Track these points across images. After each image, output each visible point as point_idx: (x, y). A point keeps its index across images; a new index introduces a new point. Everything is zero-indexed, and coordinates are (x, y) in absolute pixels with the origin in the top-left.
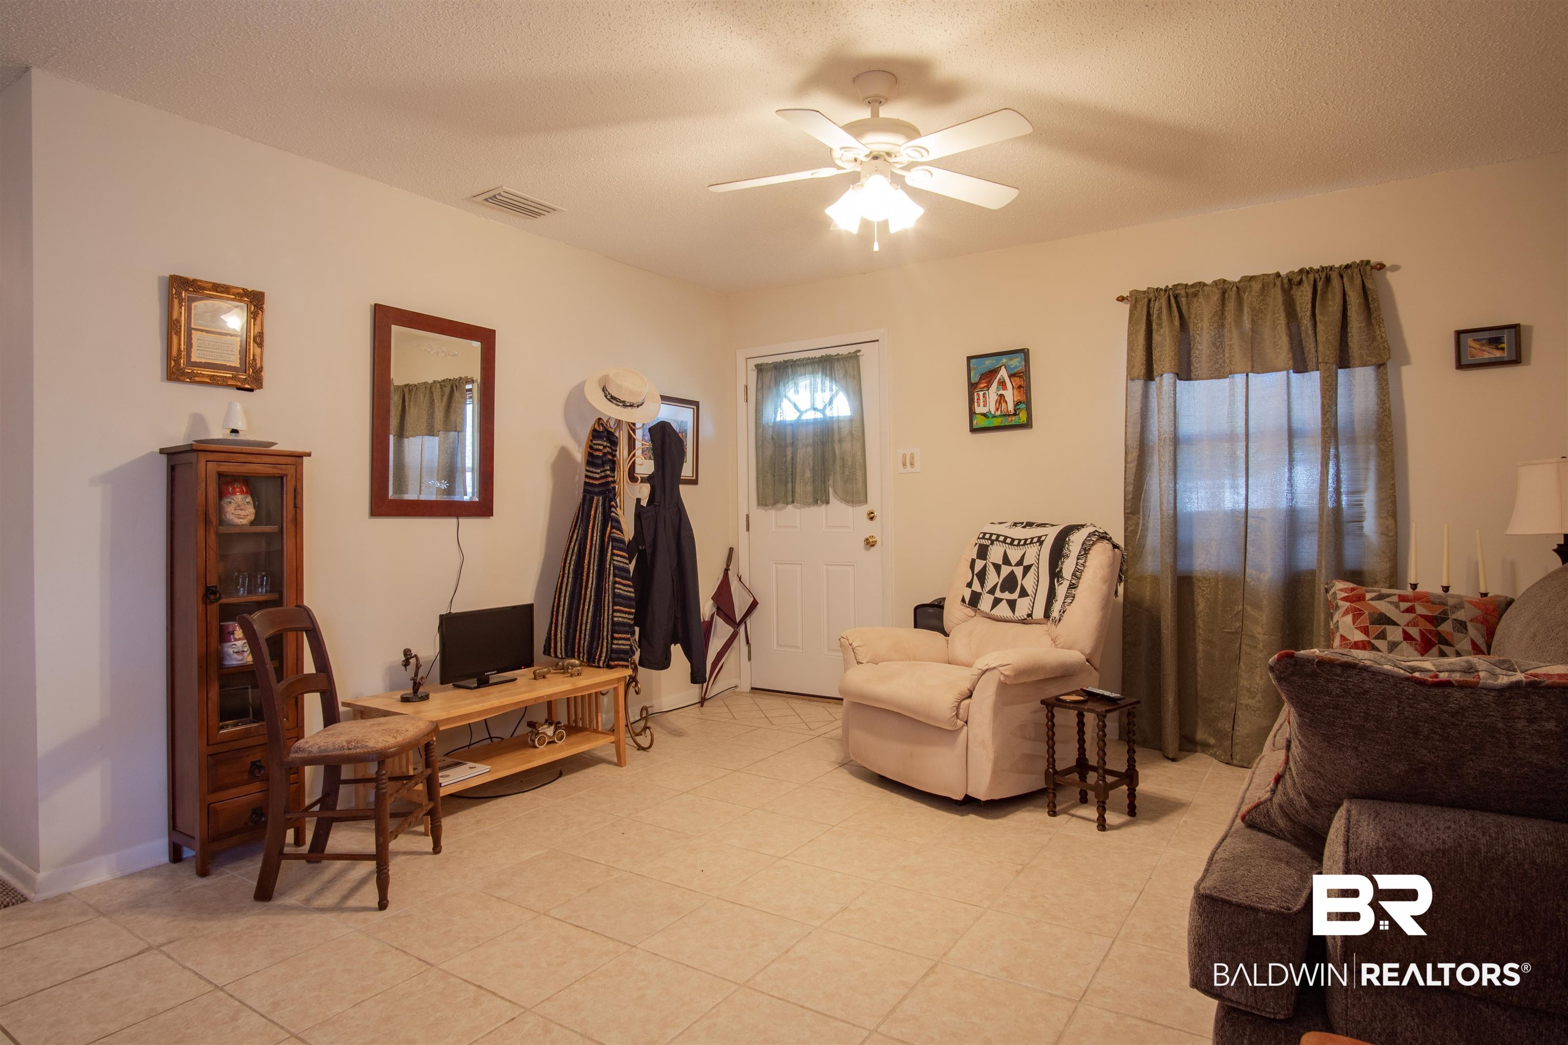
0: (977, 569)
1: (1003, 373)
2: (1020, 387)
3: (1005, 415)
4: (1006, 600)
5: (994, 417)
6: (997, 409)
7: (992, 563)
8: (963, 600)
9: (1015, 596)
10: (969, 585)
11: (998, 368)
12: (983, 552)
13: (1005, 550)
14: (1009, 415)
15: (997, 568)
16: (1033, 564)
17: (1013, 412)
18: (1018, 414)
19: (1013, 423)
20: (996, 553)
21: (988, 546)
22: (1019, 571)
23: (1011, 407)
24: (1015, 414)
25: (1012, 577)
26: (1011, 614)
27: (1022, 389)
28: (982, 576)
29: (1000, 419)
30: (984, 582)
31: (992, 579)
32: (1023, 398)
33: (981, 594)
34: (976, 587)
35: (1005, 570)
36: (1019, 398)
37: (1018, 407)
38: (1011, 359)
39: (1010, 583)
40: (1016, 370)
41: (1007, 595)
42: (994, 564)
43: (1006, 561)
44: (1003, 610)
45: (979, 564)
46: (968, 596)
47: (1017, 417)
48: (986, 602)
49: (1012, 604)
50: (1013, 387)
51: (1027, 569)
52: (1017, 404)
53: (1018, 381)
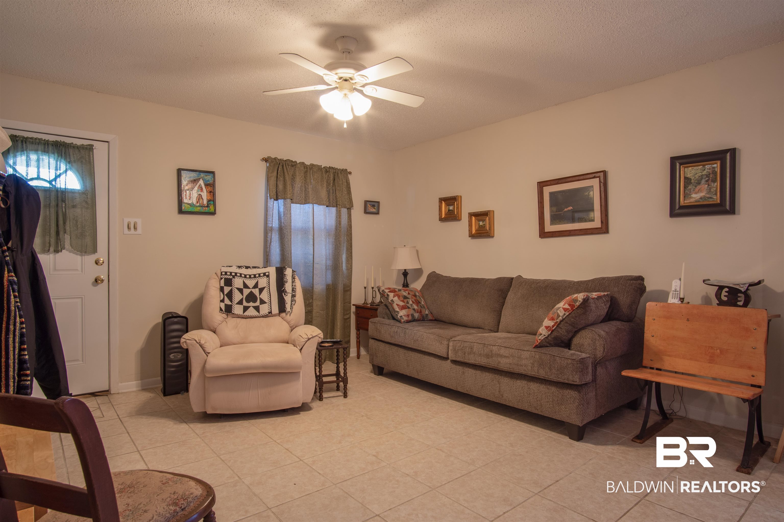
0: (226, 292)
1: (201, 182)
2: (211, 192)
3: (202, 206)
4: (253, 306)
5: (195, 206)
6: (197, 202)
7: (236, 288)
8: (221, 309)
9: (258, 303)
10: (222, 301)
11: (198, 179)
12: (228, 282)
13: (243, 281)
14: (204, 207)
15: (241, 291)
16: (265, 287)
17: (206, 205)
18: (210, 207)
19: (206, 211)
20: (238, 283)
21: (232, 279)
22: (256, 291)
23: (205, 202)
24: (208, 206)
25: (251, 294)
26: (258, 314)
27: (212, 193)
28: (230, 295)
29: (199, 208)
30: (232, 299)
31: (237, 296)
32: (212, 199)
33: (231, 305)
34: (227, 301)
35: (246, 292)
36: (210, 198)
37: (209, 203)
38: (206, 176)
39: (251, 298)
40: (209, 182)
41: (251, 304)
42: (238, 289)
43: (246, 286)
44: (251, 312)
45: (227, 289)
46: (223, 306)
47: (209, 208)
48: (238, 309)
49: (257, 309)
50: (207, 191)
51: (261, 290)
52: (209, 201)
53: (210, 189)
